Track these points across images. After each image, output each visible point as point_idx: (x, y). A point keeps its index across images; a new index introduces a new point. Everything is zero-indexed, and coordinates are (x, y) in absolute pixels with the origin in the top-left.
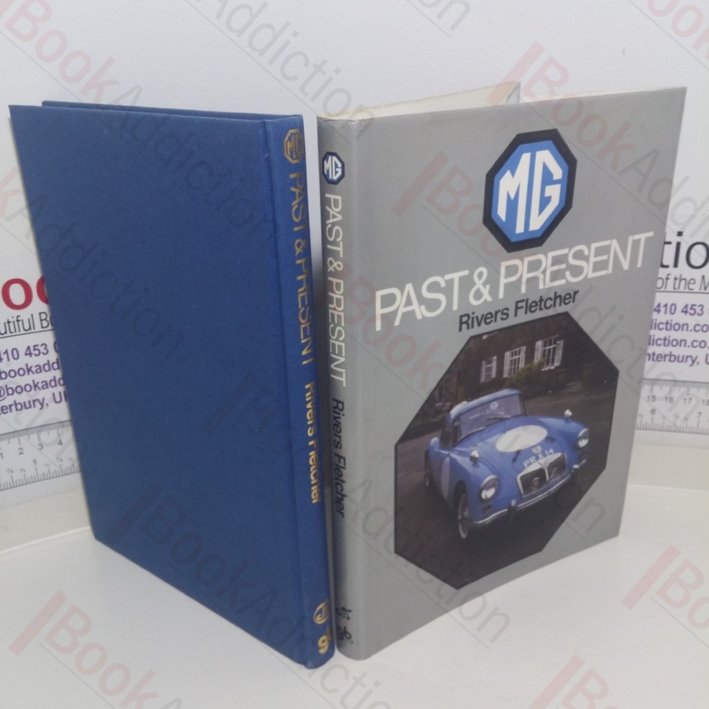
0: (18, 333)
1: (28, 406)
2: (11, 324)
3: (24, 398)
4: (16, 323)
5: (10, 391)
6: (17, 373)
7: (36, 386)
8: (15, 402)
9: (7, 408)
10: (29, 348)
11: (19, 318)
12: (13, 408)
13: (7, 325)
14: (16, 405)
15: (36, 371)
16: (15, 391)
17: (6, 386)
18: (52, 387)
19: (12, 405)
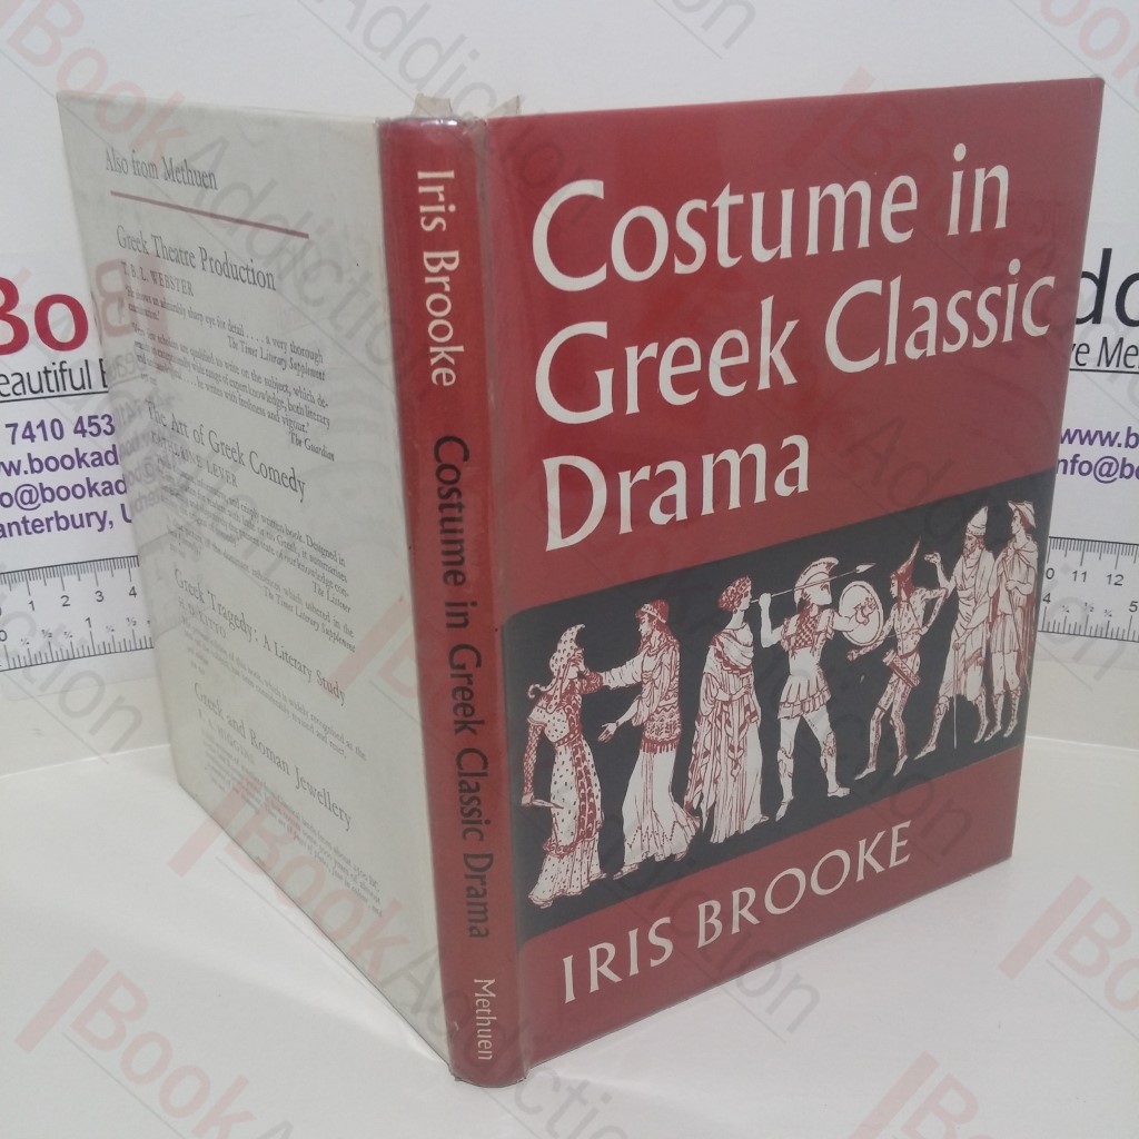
0: (62, 392)
1: (78, 523)
2: (51, 376)
3: (71, 507)
4: (59, 374)
5: (48, 495)
6: (60, 463)
7: (92, 489)
8: (56, 513)
9: (42, 525)
10: (80, 419)
11: (65, 366)
12: (53, 524)
13: (43, 376)
14: (58, 519)
15: (93, 462)
16: (55, 494)
17: (41, 484)
18: (120, 493)
19: (52, 518)
